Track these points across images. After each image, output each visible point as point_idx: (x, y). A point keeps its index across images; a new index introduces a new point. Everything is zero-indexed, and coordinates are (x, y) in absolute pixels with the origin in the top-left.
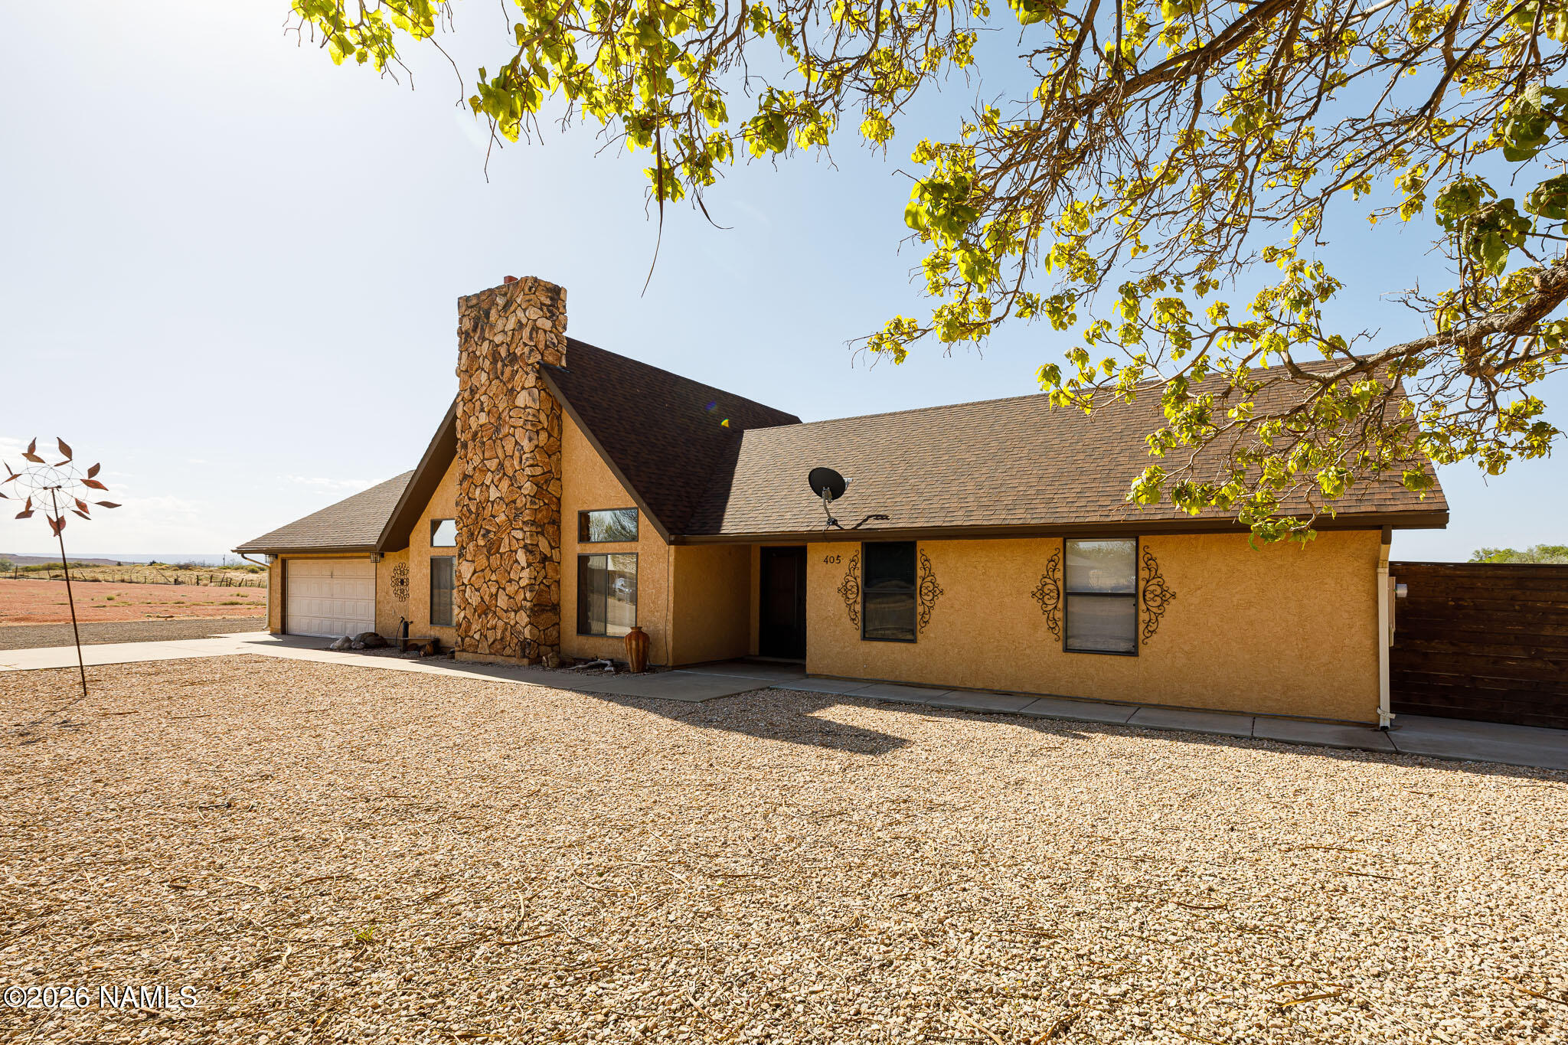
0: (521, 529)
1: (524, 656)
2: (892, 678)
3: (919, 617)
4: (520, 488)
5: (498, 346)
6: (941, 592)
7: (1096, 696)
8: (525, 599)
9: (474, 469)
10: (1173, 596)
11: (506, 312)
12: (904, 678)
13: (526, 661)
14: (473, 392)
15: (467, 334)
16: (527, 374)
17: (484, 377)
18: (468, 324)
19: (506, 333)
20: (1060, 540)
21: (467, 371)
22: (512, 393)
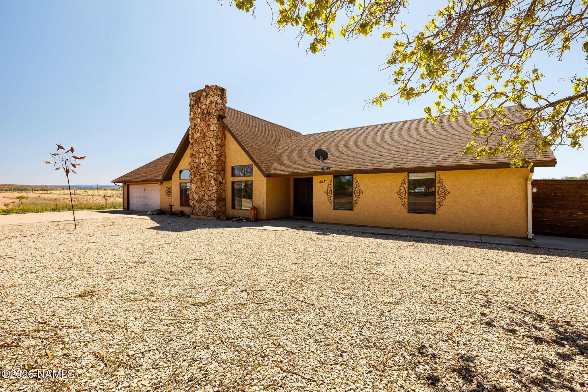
0: (213, 173)
1: (214, 216)
2: (344, 223)
3: (354, 201)
4: (212, 158)
5: (203, 109)
6: (362, 192)
7: (420, 229)
8: (214, 197)
9: (196, 152)
10: (449, 192)
11: (206, 97)
12: (349, 223)
13: (215, 218)
14: (195, 125)
15: (193, 105)
16: (214, 119)
17: (199, 120)
18: (193, 102)
19: (206, 105)
20: (407, 173)
21: (193, 118)
22: (209, 126)
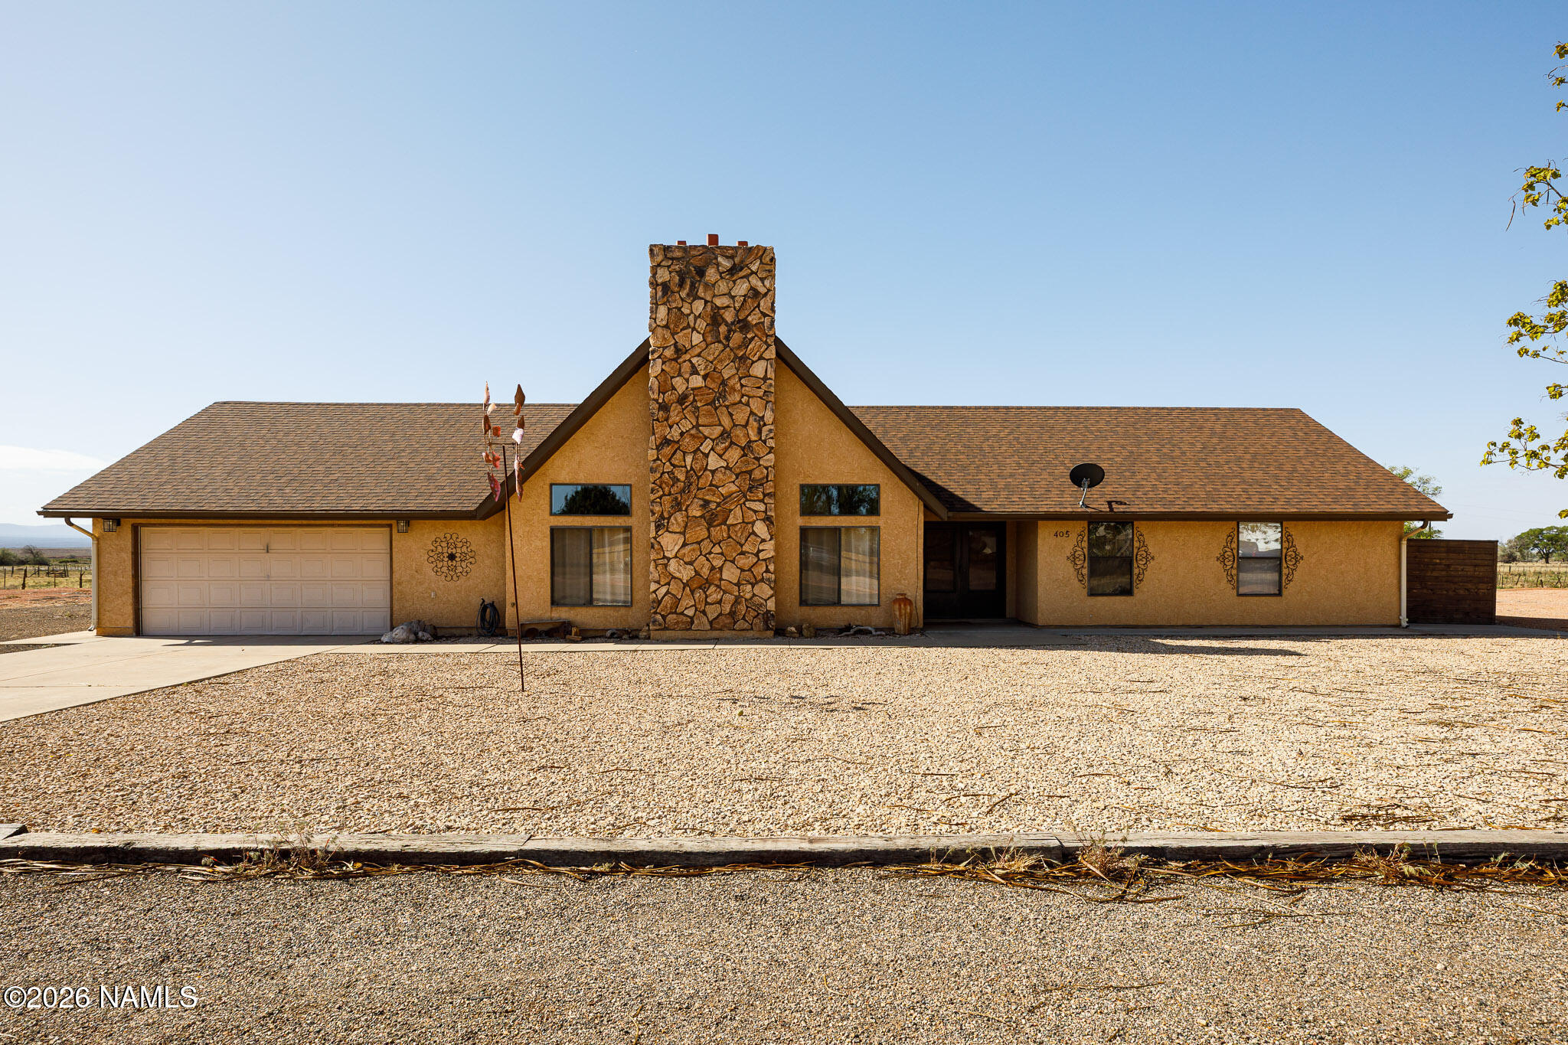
0: (762, 501)
1: (768, 629)
2: (1114, 623)
3: (1135, 577)
4: (758, 459)
5: (719, 308)
6: (1153, 558)
7: (1257, 623)
8: (767, 571)
9: (682, 434)
10: (1302, 558)
11: (732, 275)
12: (1124, 622)
13: (770, 633)
14: (679, 351)
15: (665, 287)
16: (769, 346)
17: (697, 338)
18: (663, 275)
19: (733, 297)
20: (1235, 523)
21: (666, 326)
22: (743, 361)
